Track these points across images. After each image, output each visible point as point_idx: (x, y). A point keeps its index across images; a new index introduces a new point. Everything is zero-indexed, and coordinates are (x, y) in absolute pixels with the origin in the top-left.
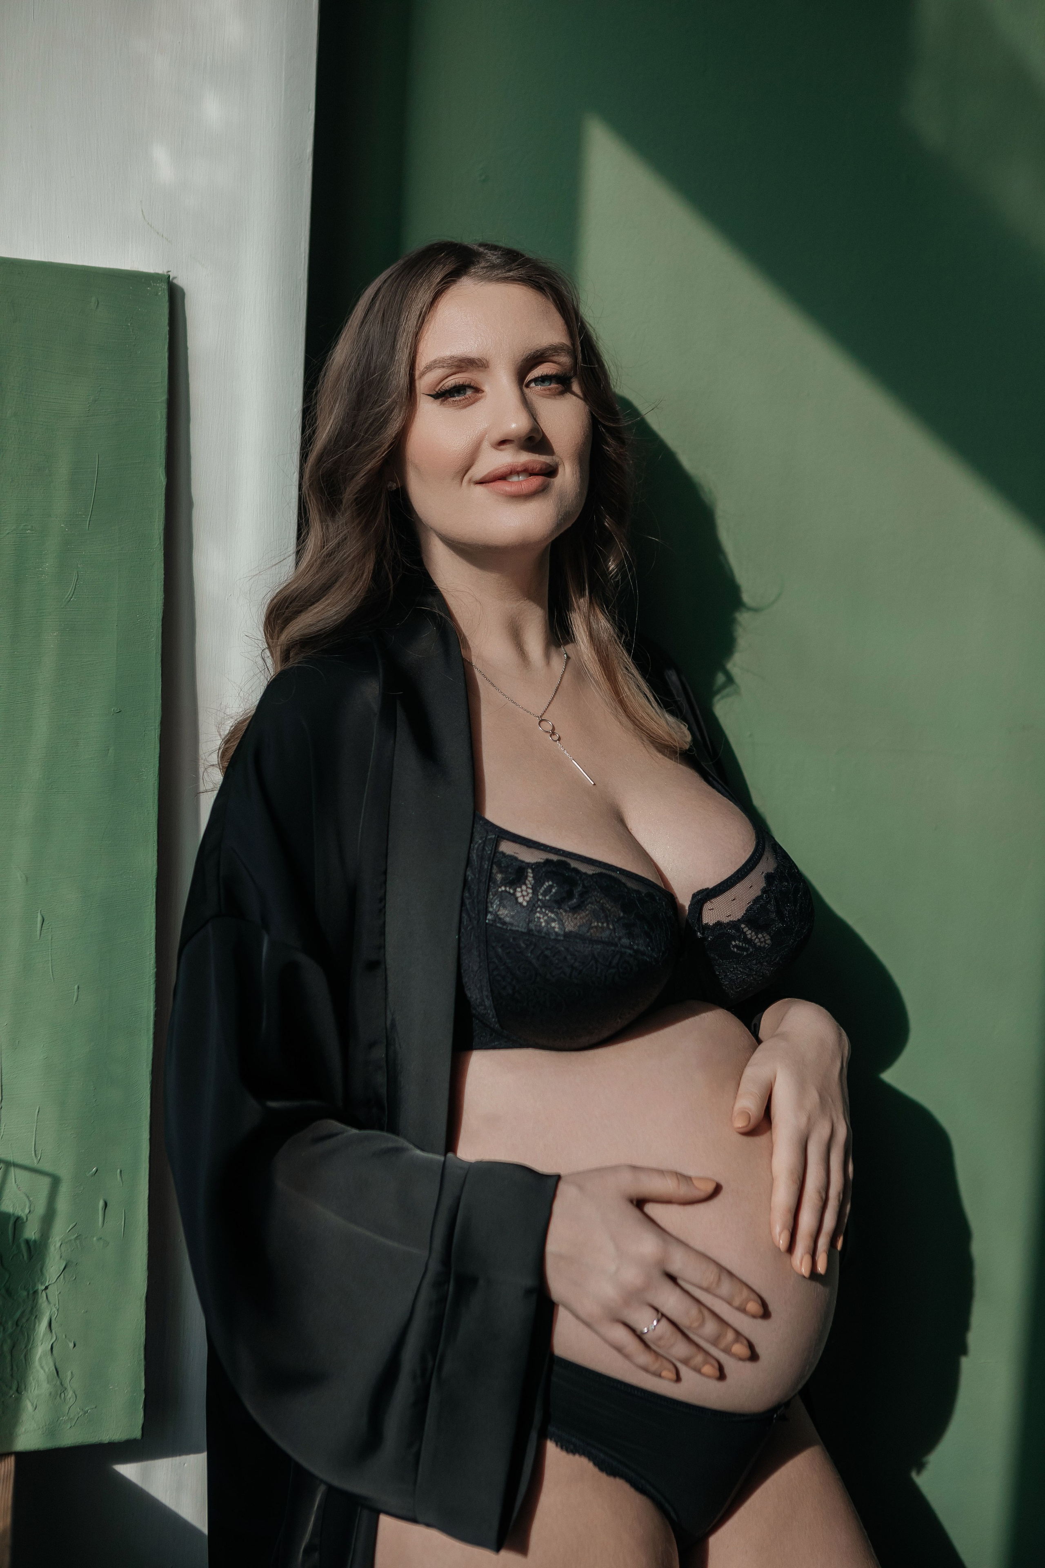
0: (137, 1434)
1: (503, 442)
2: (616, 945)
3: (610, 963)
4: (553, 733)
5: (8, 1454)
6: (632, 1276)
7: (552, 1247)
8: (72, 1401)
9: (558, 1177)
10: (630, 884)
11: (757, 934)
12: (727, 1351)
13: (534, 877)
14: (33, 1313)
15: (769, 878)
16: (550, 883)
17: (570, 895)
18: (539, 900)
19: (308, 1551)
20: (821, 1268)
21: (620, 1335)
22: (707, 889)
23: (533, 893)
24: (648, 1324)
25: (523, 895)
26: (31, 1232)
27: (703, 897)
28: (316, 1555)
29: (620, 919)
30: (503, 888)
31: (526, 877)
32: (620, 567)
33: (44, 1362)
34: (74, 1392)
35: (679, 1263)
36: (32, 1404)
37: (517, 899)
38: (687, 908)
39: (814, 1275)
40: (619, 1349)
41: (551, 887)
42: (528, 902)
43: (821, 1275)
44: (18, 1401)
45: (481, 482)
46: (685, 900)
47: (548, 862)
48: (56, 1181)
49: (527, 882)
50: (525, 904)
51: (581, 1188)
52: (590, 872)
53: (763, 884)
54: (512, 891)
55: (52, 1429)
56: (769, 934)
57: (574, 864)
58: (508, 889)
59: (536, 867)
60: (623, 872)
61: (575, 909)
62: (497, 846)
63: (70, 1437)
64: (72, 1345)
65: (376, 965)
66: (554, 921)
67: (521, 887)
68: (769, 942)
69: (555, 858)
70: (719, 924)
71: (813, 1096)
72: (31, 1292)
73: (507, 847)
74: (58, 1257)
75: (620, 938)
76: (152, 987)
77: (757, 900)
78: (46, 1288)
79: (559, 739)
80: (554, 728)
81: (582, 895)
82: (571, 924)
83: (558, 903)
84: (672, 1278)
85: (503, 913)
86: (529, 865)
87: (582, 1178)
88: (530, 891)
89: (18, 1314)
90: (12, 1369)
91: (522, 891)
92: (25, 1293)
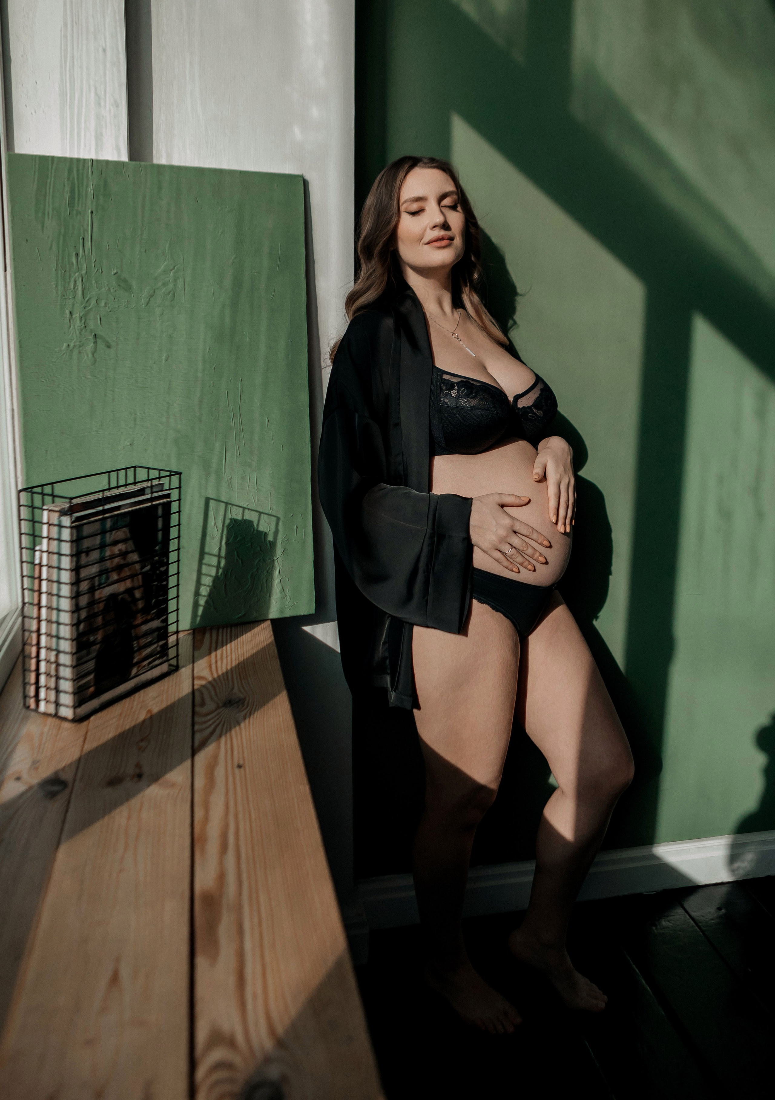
0: (313, 611)
1: (434, 227)
2: (490, 410)
3: (488, 417)
4: (458, 338)
5: (268, 619)
6: (502, 532)
7: (472, 523)
8: (289, 600)
9: (472, 499)
10: (493, 389)
11: (538, 411)
12: (536, 560)
13: (457, 387)
14: (273, 567)
15: (541, 390)
16: (464, 389)
17: (472, 393)
18: (460, 395)
19: (384, 643)
20: (568, 530)
21: (498, 555)
22: (519, 394)
23: (457, 393)
24: (507, 549)
25: (454, 393)
26: (270, 538)
27: (518, 397)
28: (387, 645)
29: (490, 401)
30: (446, 392)
31: (455, 387)
32: (480, 276)
33: (278, 586)
34: (290, 597)
35: (518, 527)
36: (275, 601)
37: (451, 395)
38: (512, 401)
39: (565, 534)
40: (497, 560)
41: (464, 390)
42: (456, 396)
43: (568, 533)
44: (270, 600)
45: (428, 243)
46: (511, 399)
47: (462, 381)
48: (278, 519)
49: (455, 389)
50: (455, 397)
51: (481, 501)
52: (478, 385)
53: (539, 393)
54: (449, 392)
55: (281, 611)
56: (542, 411)
57: (472, 382)
58: (448, 392)
59: (457, 383)
60: (490, 385)
61: (473, 398)
62: (442, 377)
63: (288, 613)
64: (288, 579)
65: (397, 425)
66: (466, 402)
67: (453, 391)
68: (542, 414)
69: (465, 380)
70: (524, 407)
71: (561, 468)
72: (272, 560)
73: (445, 377)
74: (281, 547)
75: (491, 408)
76: (310, 445)
77: (537, 398)
78: (277, 559)
79: (460, 340)
80: (458, 337)
81: (476, 392)
82: (473, 403)
83: (467, 396)
84: (515, 532)
85: (446, 400)
86: (455, 383)
87: (480, 499)
88: (456, 392)
89: (268, 568)
90: (267, 589)
91: (453, 392)
92: (270, 560)
